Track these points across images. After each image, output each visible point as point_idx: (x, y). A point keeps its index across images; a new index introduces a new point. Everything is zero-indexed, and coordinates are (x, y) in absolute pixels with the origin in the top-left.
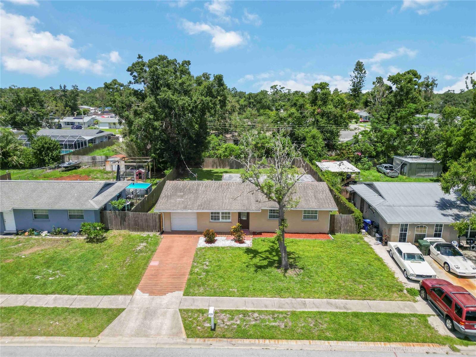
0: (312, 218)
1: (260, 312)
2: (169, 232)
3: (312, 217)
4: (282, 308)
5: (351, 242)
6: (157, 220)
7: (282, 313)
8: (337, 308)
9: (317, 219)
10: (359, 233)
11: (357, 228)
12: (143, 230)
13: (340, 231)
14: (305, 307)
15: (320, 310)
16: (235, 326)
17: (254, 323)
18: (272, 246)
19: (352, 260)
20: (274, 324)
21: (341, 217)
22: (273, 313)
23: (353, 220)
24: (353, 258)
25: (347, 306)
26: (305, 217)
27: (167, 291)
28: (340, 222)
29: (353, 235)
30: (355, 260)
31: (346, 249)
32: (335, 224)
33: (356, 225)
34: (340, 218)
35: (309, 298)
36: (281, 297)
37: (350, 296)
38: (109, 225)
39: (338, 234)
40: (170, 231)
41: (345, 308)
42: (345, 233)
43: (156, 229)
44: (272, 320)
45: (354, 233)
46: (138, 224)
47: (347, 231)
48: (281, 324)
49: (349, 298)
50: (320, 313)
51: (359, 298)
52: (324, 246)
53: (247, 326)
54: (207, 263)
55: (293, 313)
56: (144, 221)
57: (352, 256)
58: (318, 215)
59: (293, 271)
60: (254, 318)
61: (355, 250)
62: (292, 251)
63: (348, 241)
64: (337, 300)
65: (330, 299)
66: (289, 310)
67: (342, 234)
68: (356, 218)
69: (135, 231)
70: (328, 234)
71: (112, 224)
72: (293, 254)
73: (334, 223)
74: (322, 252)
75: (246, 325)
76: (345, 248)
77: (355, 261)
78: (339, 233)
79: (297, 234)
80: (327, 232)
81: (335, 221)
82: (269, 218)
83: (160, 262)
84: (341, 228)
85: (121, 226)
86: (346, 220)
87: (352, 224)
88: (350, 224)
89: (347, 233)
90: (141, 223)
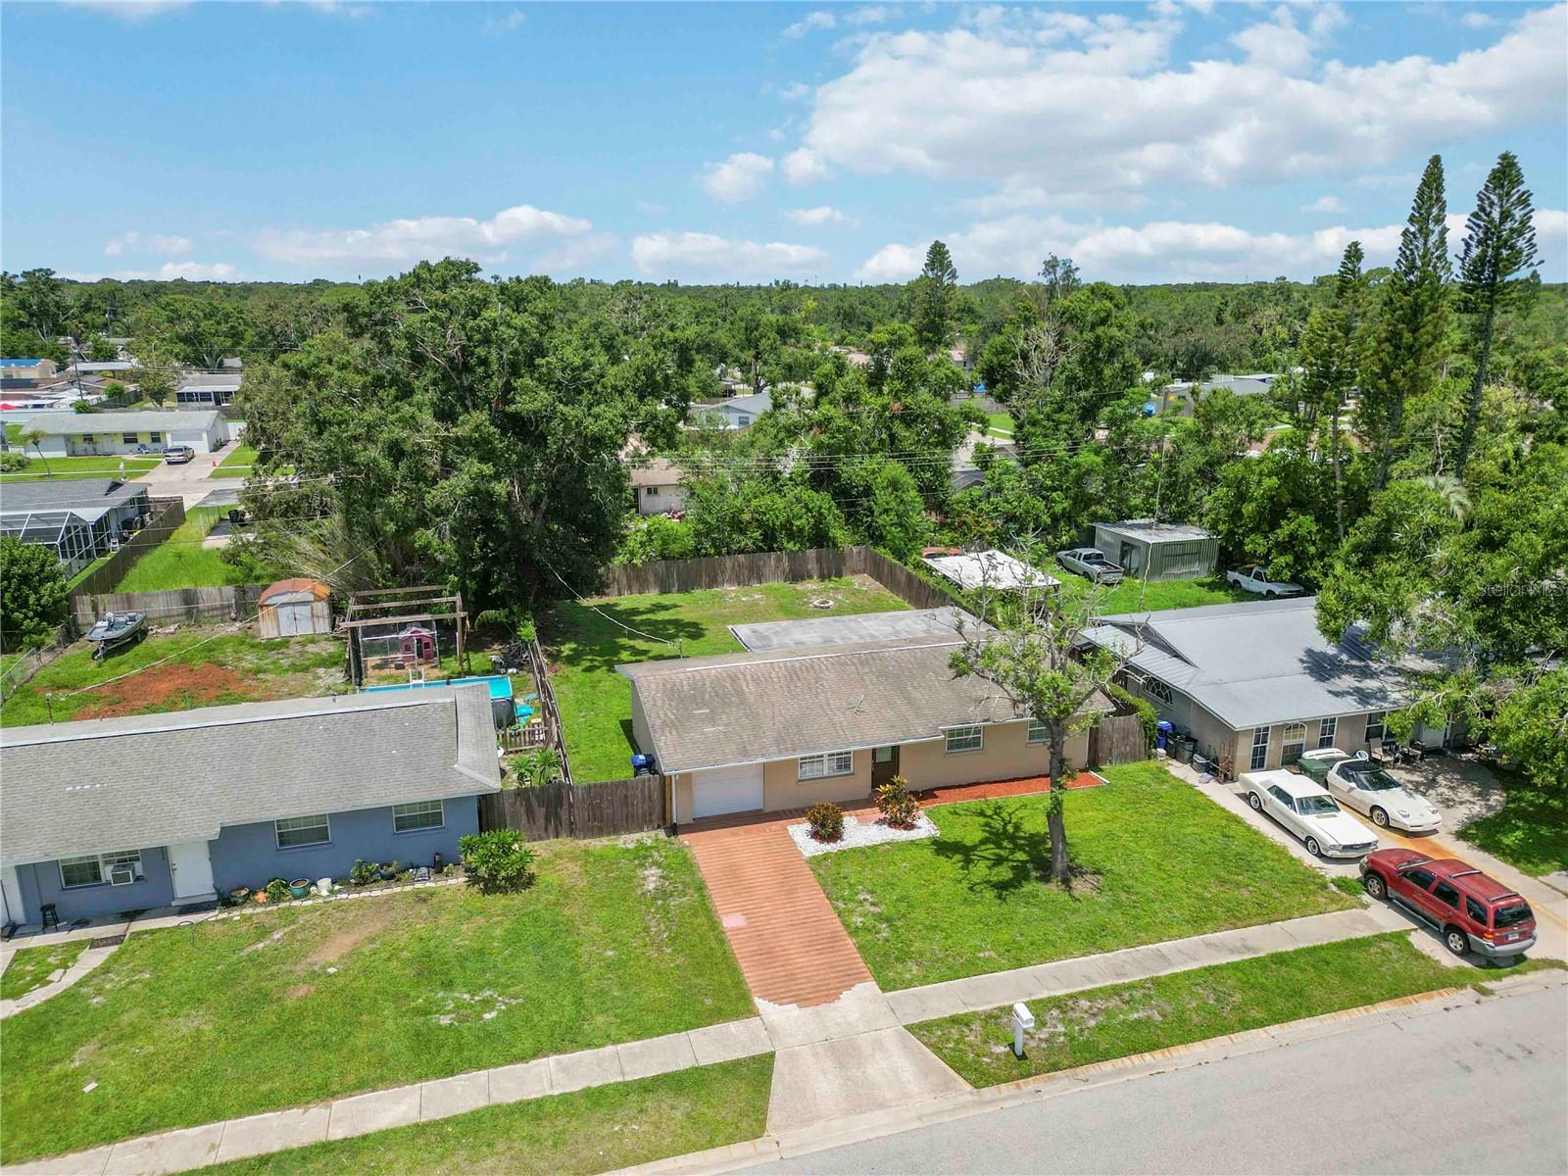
1: (1090, 995)
2: (689, 825)
4: (1125, 975)
5: (1149, 785)
6: (656, 795)
7: (1131, 987)
8: (1232, 952)
10: (1151, 757)
11: (1147, 747)
13: (1110, 758)
14: (1171, 965)
15: (1206, 964)
16: (1062, 1039)
17: (1092, 1023)
18: (987, 825)
20: (1136, 1016)
21: (1114, 725)
22: (1116, 991)
23: (1138, 728)
24: (1182, 826)
25: (1250, 943)
27: (836, 988)
28: (1110, 738)
30: (1189, 830)
32: (1100, 745)
33: (1145, 738)
34: (1111, 726)
35: (1161, 940)
36: (1103, 949)
37: (1238, 919)
39: (1105, 768)
41: (1249, 949)
42: (1121, 762)
43: (651, 821)
44: (1125, 1007)
47: (1125, 758)
48: (1150, 1012)
49: (1239, 924)
50: (1211, 970)
51: (1260, 919)
52: (1101, 805)
53: (1086, 1033)
55: (1156, 982)
59: (1082, 883)
60: (1086, 1012)
61: (1171, 804)
63: (1141, 784)
64: (1218, 934)
65: (1205, 933)
66: (1144, 977)
67: (1115, 767)
68: (1145, 723)
73: (1096, 740)
75: (1082, 1030)
76: (1148, 803)
78: (1109, 764)
80: (1085, 766)
81: (1098, 737)
82: (949, 748)
83: (744, 915)
84: (1113, 750)
85: (547, 829)
86: (1124, 729)
87: (1136, 738)
88: (1131, 738)
89: (1125, 762)
90: (609, 811)
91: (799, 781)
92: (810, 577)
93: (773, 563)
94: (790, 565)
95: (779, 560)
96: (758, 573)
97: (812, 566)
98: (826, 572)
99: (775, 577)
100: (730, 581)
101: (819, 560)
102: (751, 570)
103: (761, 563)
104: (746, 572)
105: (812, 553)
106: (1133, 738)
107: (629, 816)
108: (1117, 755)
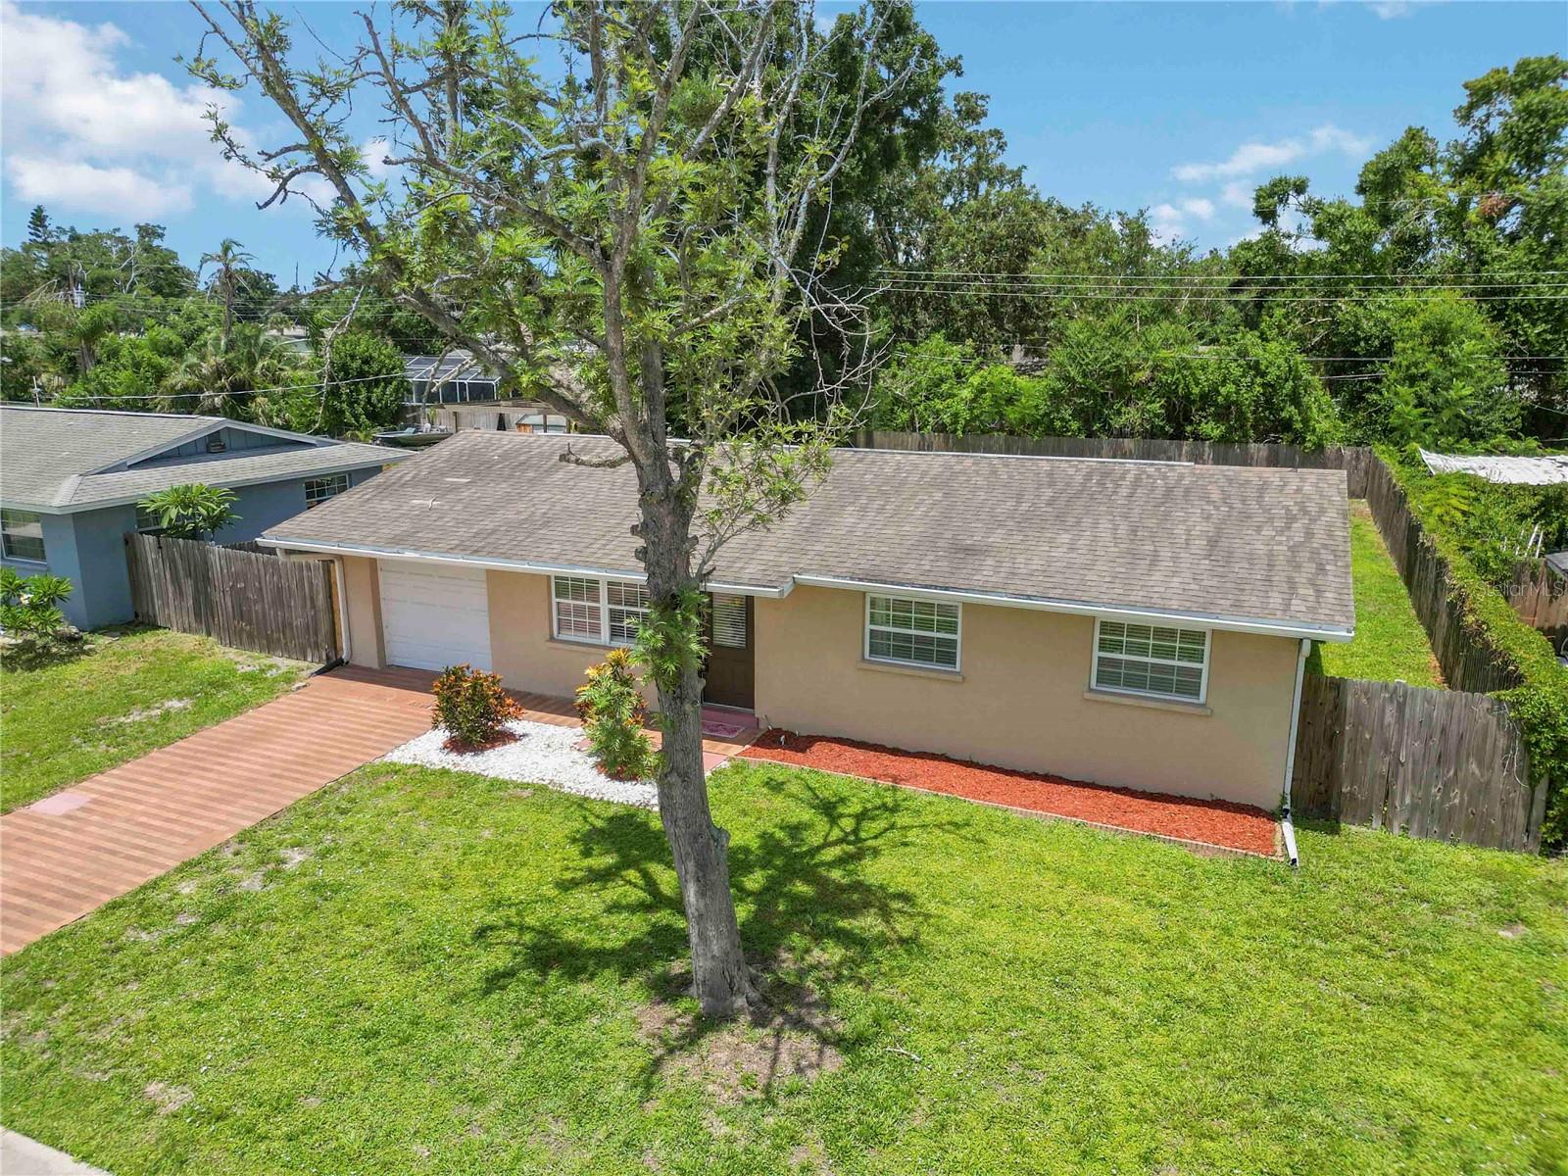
0: (1160, 685)
2: (369, 670)
3: (1161, 681)
5: (1443, 909)
9: (1197, 694)
11: (1538, 811)
12: (270, 646)
13: (1379, 806)
21: (1401, 708)
23: (1502, 742)
24: (1388, 1055)
26: (1109, 673)
29: (1492, 857)
30: (1401, 1077)
32: (1346, 755)
33: (1533, 781)
38: (157, 603)
39: (1361, 835)
42: (1424, 833)
43: (317, 646)
45: (1503, 846)
46: (249, 612)
47: (1442, 823)
52: (1184, 897)
54: (295, 858)
56: (268, 598)
58: (1204, 666)
61: (1448, 981)
63: (1420, 898)
67: (1396, 838)
68: (1532, 729)
69: (241, 645)
70: (1275, 816)
71: (165, 604)
72: (885, 914)
73: (1332, 740)
74: (1134, 937)
78: (1377, 823)
81: (1342, 733)
82: (871, 652)
83: (95, 801)
84: (1397, 788)
85: (197, 615)
86: (1443, 731)
87: (1491, 767)
88: (1474, 767)
89: (1443, 837)
90: (258, 607)
91: (552, 639)
93: (1183, 458)
95: (1196, 456)
101: (1272, 463)
105: (1258, 450)
106: (1480, 764)
107: (286, 626)
108: (1414, 807)
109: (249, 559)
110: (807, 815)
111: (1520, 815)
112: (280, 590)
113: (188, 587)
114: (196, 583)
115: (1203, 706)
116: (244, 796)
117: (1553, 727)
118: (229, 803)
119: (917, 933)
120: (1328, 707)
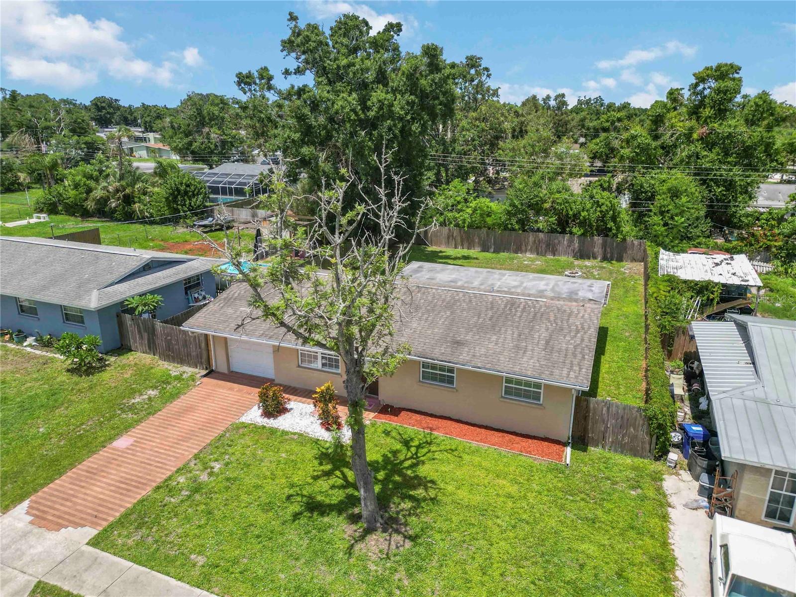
0: (527, 397)
2: (225, 374)
3: (527, 395)
5: (614, 483)
6: (203, 345)
9: (540, 400)
10: (657, 459)
11: (653, 446)
12: (182, 362)
13: (601, 441)
18: (395, 453)
19: (575, 545)
21: (608, 409)
23: (641, 422)
24: (582, 539)
26: (509, 390)
27: (70, 522)
28: (603, 421)
29: (638, 461)
30: (584, 547)
31: (582, 504)
32: (590, 424)
33: (651, 436)
34: (605, 409)
38: (132, 341)
39: (596, 451)
40: (226, 371)
42: (616, 451)
43: (202, 363)
45: (642, 457)
46: (173, 348)
47: (622, 448)
52: (528, 480)
54: (217, 466)
56: (181, 343)
57: (584, 529)
58: (542, 391)
59: (382, 540)
61: (608, 512)
62: (433, 476)
63: (608, 478)
67: (607, 454)
69: (169, 361)
70: (565, 445)
71: (135, 342)
72: (426, 489)
73: (586, 418)
74: (509, 496)
76: (583, 499)
77: (583, 552)
78: (600, 447)
79: (483, 431)
80: (564, 439)
81: (589, 416)
82: (423, 378)
83: (135, 441)
84: (607, 435)
85: (150, 348)
86: (622, 417)
87: (638, 431)
88: (632, 429)
89: (622, 452)
90: (177, 347)
91: (299, 366)
92: (595, 258)
93: (565, 243)
94: (580, 246)
95: (571, 242)
96: (553, 248)
97: (598, 249)
98: (609, 256)
99: (566, 253)
100: (531, 252)
101: (604, 246)
102: (548, 245)
103: (556, 241)
104: (544, 246)
105: (598, 240)
106: (634, 430)
107: (189, 355)
108: (613, 442)
109: (173, 328)
110: (398, 446)
111: (647, 446)
112: (186, 341)
113: (145, 335)
114: (149, 335)
115: (541, 405)
116: (191, 439)
117: (657, 419)
118: (187, 442)
119: (436, 496)
120: (585, 407)
